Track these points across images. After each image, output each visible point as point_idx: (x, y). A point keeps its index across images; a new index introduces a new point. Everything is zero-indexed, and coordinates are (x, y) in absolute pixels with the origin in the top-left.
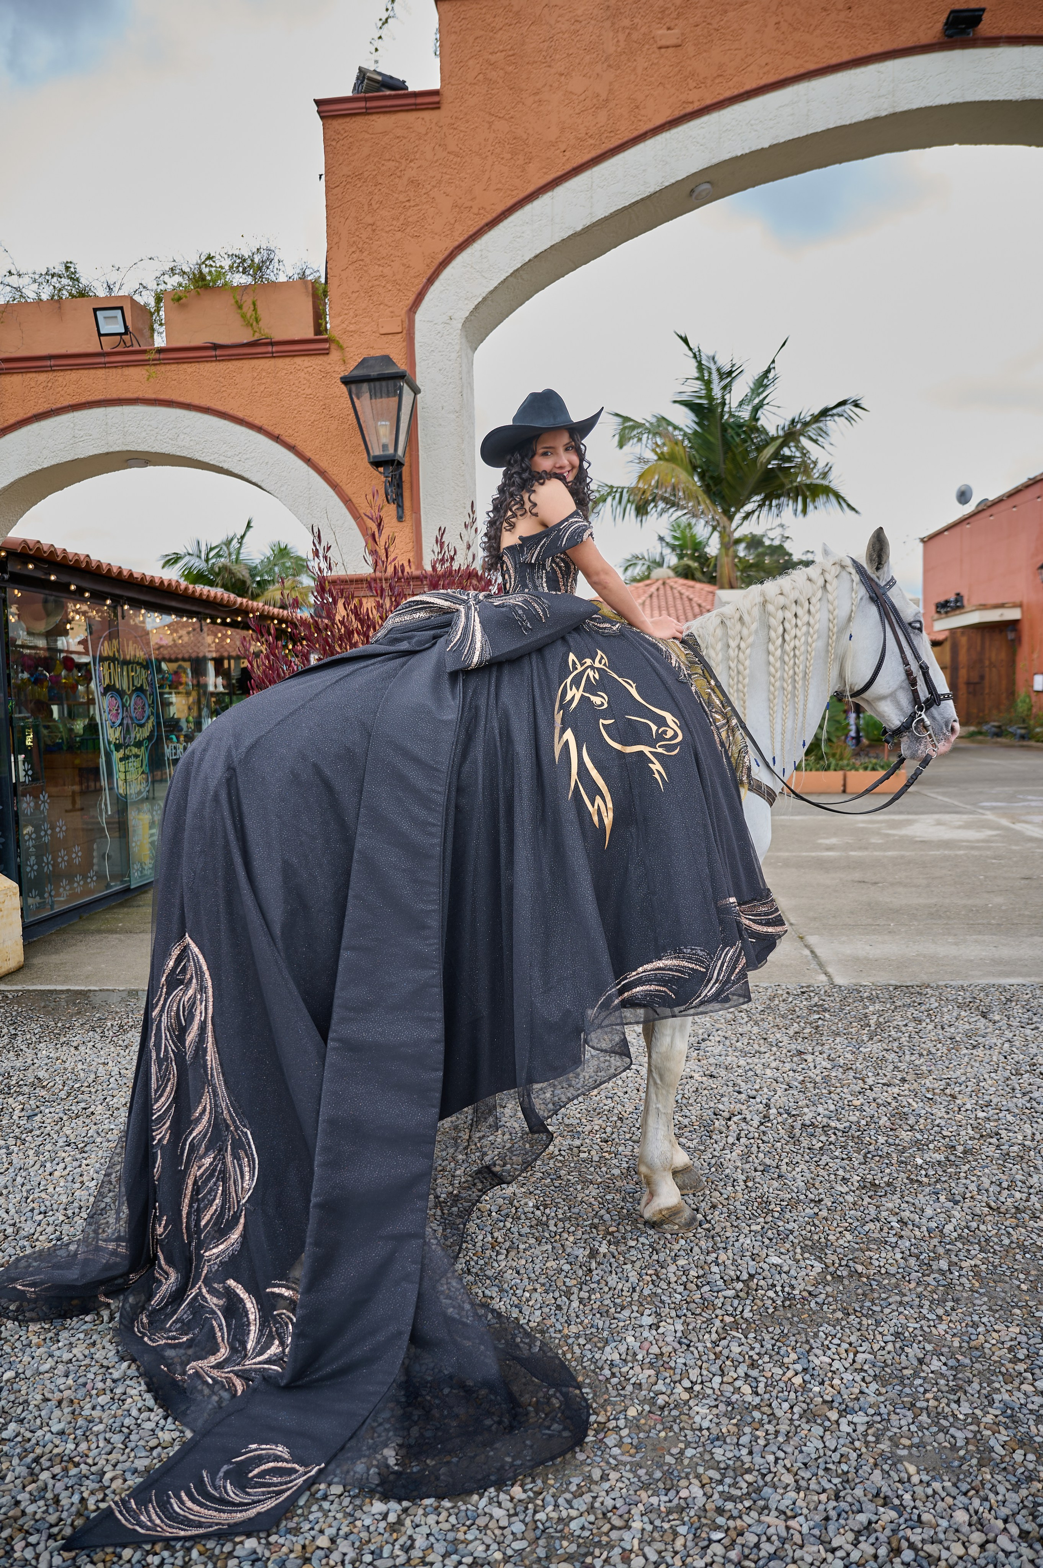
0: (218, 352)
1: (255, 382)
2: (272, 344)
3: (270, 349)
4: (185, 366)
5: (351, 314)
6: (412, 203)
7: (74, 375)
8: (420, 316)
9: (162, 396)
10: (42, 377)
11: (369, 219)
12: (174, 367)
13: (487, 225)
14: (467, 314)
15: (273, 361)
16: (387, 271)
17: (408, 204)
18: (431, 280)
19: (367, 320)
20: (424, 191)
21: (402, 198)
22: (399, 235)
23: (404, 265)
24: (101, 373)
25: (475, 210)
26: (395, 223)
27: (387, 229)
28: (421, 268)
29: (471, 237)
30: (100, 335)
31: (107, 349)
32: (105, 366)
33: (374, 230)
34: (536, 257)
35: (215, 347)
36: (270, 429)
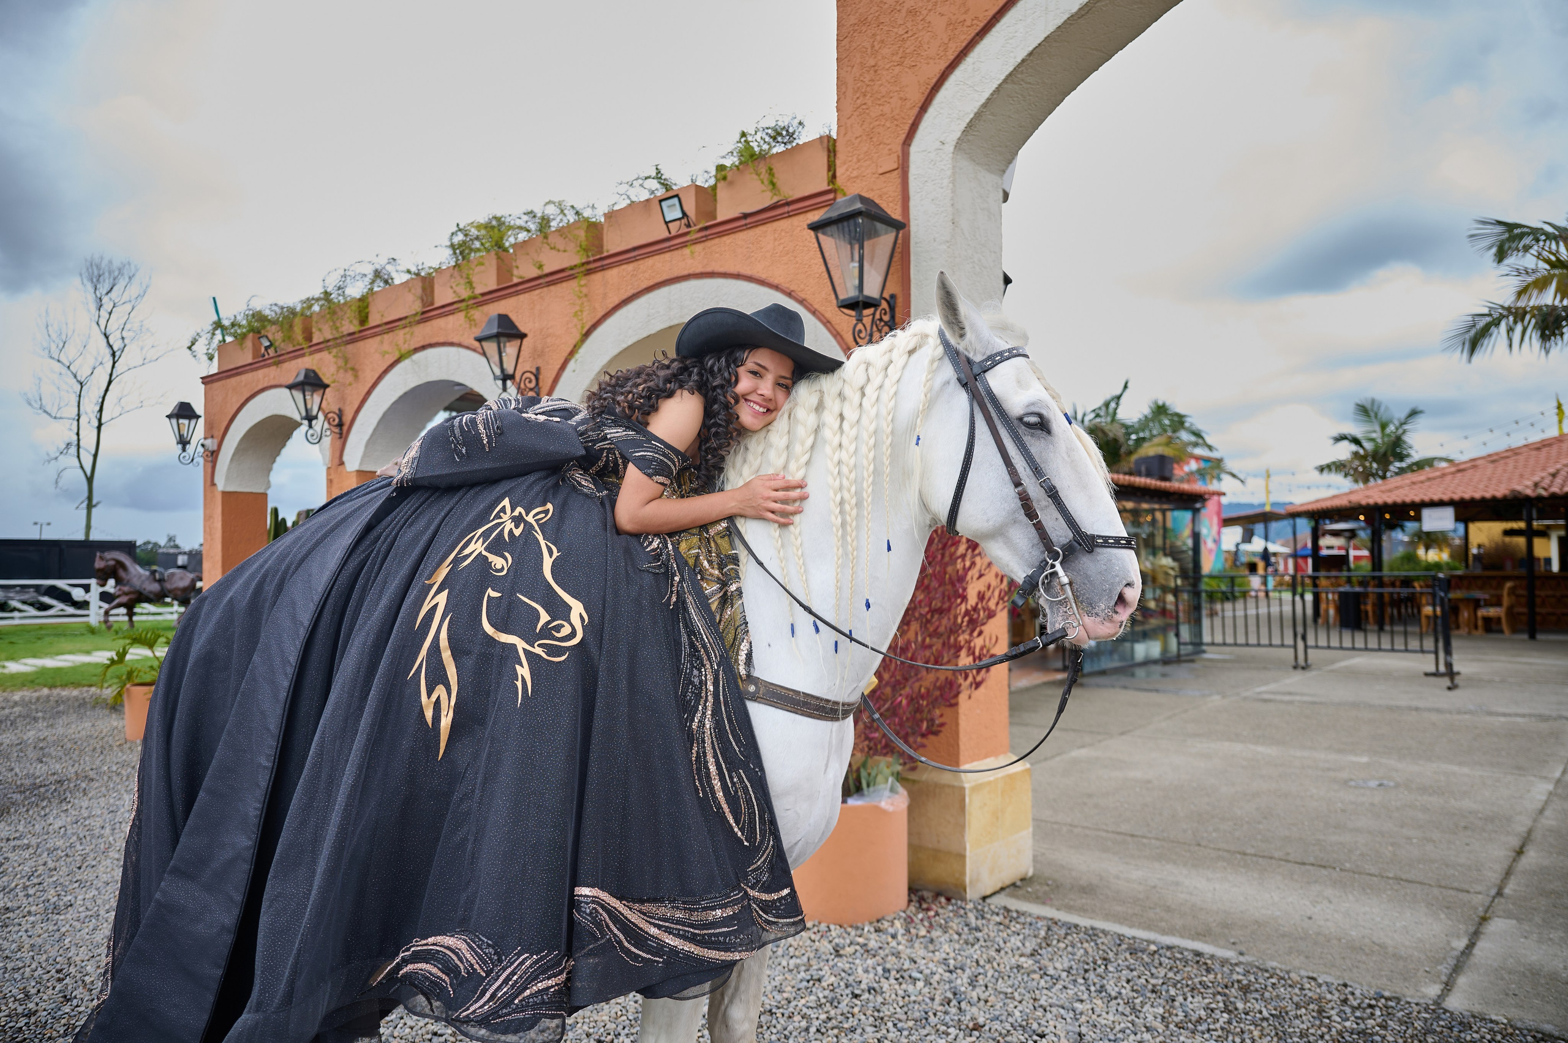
0: (749, 220)
1: (777, 243)
2: (788, 204)
3: (786, 209)
4: (725, 239)
5: (855, 160)
6: (910, 34)
7: (650, 262)
8: (914, 149)
9: (709, 269)
10: (630, 267)
11: (872, 62)
12: (717, 241)
13: (977, 34)
14: (959, 134)
15: (790, 220)
16: (886, 109)
17: (906, 36)
18: (924, 108)
19: (868, 163)
20: (921, 17)
21: (901, 31)
22: (897, 69)
23: (901, 99)
24: (667, 256)
25: (968, 23)
26: (894, 58)
27: (887, 67)
28: (916, 97)
29: (962, 52)
30: (666, 223)
31: (673, 233)
32: (670, 249)
33: (876, 71)
34: (1031, 54)
35: (745, 216)
36: (784, 286)
